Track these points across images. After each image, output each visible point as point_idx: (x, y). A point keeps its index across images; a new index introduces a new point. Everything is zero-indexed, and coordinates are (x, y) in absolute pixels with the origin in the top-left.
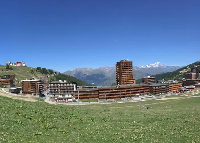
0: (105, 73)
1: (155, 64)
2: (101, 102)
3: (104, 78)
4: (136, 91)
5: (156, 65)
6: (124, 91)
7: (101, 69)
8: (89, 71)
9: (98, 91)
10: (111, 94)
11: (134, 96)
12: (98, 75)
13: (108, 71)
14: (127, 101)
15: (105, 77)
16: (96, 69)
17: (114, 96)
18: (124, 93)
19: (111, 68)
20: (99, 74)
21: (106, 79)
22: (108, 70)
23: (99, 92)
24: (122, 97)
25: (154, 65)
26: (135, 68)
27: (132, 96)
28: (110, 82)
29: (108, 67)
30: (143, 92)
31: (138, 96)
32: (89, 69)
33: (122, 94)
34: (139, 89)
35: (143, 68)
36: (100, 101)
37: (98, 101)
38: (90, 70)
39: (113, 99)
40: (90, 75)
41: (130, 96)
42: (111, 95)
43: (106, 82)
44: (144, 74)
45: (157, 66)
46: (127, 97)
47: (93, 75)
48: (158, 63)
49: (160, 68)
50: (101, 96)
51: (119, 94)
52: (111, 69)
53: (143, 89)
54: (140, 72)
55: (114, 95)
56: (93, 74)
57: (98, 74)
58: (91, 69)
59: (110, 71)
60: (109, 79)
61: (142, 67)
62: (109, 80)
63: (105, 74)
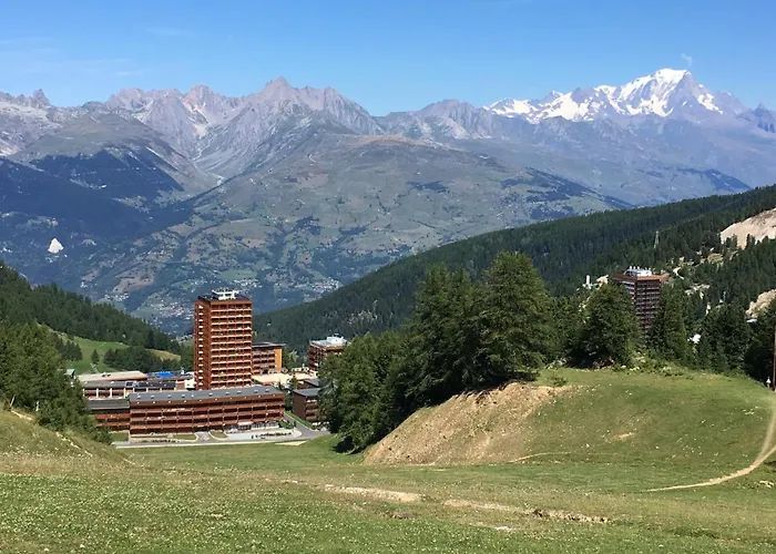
0: (169, 150)
1: (644, 80)
2: (136, 443)
3: (163, 199)
4: (242, 414)
5: (645, 92)
6: (205, 413)
7: (140, 106)
8: (18, 121)
9: (128, 411)
10: (167, 418)
11: (236, 426)
12: (103, 162)
13: (201, 130)
14: (209, 441)
15: (170, 185)
16: (89, 106)
17: (173, 426)
18: (202, 416)
19: (234, 103)
20: (117, 153)
21: (184, 212)
22: (201, 120)
23: (132, 412)
24: (197, 430)
25: (627, 90)
26: (451, 122)
27: (228, 427)
28: (213, 240)
29: (207, 96)
30: (263, 416)
31: (249, 427)
32: (21, 99)
33: (197, 421)
34: (252, 406)
35: (519, 121)
36: (133, 439)
37: (127, 440)
38: (27, 111)
39: (171, 435)
40: (26, 160)
41: (220, 427)
42: (165, 422)
43: (182, 239)
44: (520, 181)
45: (657, 106)
46: (211, 427)
47: (58, 165)
48: (670, 76)
49: (678, 128)
50: (137, 423)
51: (190, 421)
52: (234, 111)
53: (263, 408)
54: (492, 163)
55: (174, 422)
56: (54, 151)
57: (102, 155)
58: (39, 99)
59: (221, 138)
60: (205, 209)
61: (521, 107)
62: (204, 217)
63: (175, 161)
